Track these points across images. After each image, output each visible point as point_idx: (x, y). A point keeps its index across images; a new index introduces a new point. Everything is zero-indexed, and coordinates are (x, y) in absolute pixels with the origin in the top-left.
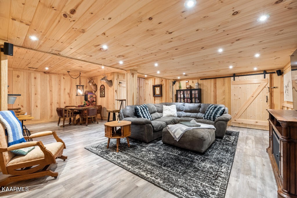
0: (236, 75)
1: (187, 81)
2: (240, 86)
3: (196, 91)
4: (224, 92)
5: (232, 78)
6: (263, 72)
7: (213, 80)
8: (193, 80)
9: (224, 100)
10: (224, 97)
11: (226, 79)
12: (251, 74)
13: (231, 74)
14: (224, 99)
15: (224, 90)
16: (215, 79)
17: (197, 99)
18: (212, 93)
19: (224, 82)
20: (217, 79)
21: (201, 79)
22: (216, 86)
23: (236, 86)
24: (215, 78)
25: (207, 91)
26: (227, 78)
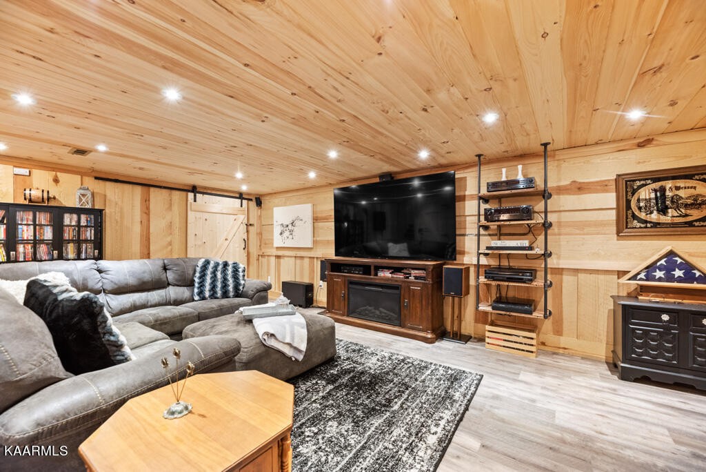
0: (198, 190)
1: (25, 171)
2: (206, 216)
3: (83, 218)
4: (170, 225)
5: (191, 195)
6: (238, 196)
7: (138, 189)
8: (59, 174)
9: (170, 247)
10: (169, 239)
11: (177, 195)
12: (219, 193)
13: (185, 185)
14: (170, 244)
15: (171, 223)
16: (146, 188)
17: (90, 246)
18: (137, 229)
19: (171, 200)
20: (152, 189)
21: (98, 175)
22: (148, 208)
23: (198, 215)
24: (147, 185)
25: (119, 220)
26: (177, 193)
